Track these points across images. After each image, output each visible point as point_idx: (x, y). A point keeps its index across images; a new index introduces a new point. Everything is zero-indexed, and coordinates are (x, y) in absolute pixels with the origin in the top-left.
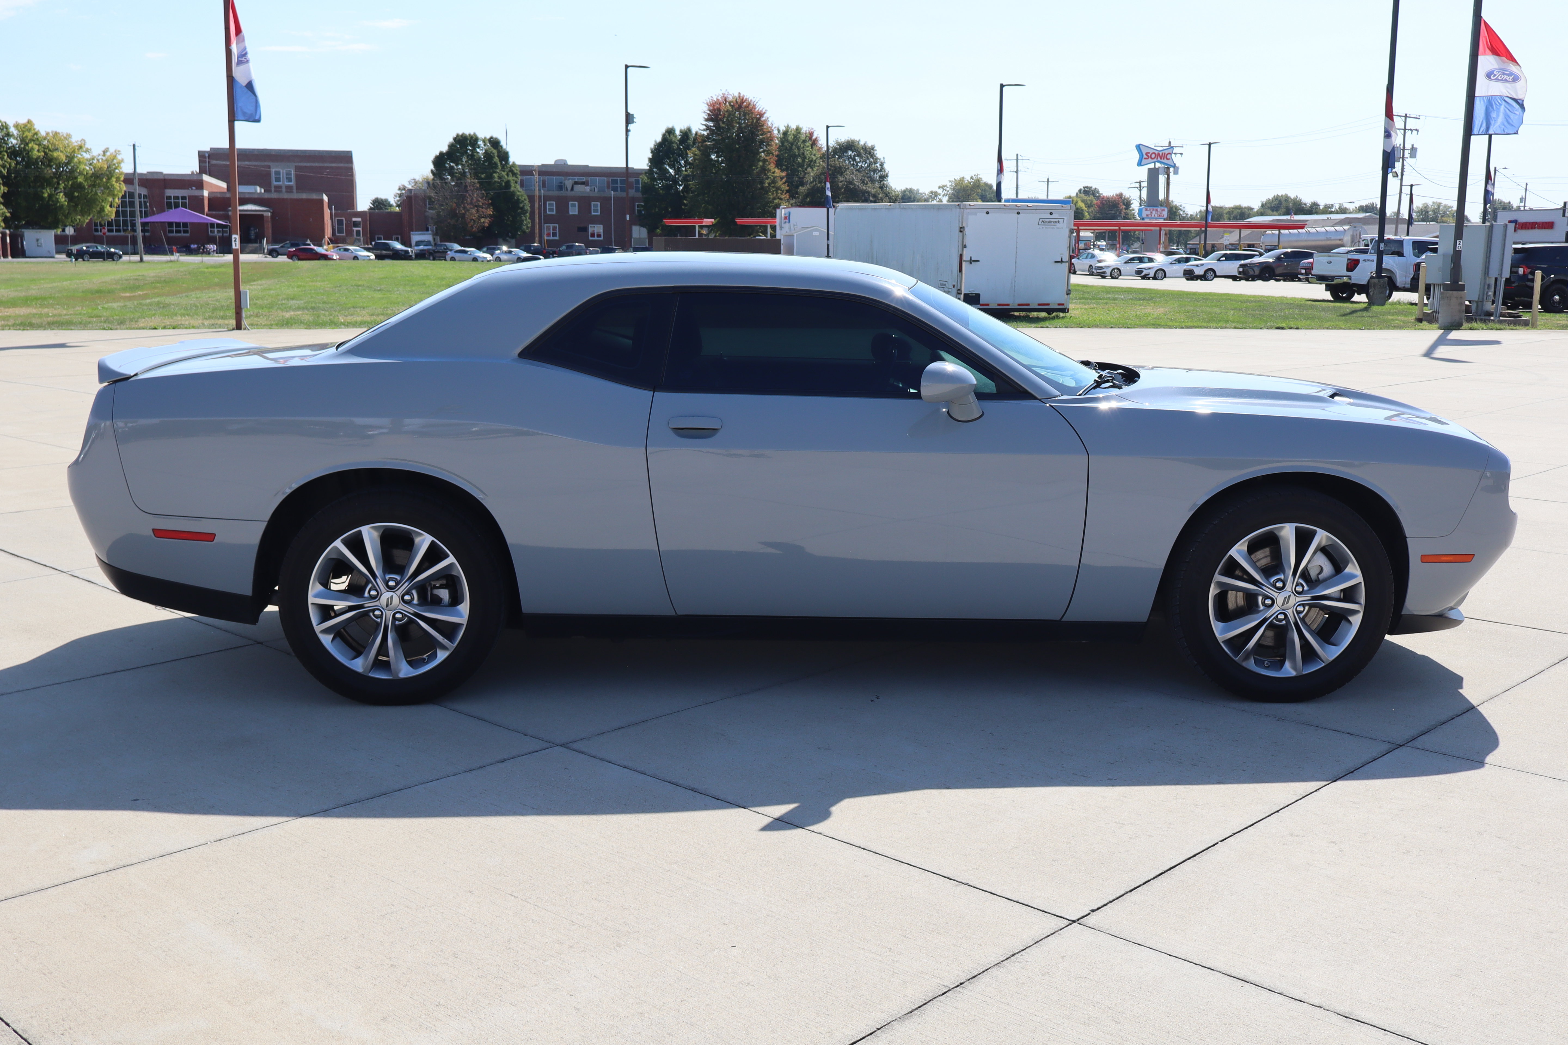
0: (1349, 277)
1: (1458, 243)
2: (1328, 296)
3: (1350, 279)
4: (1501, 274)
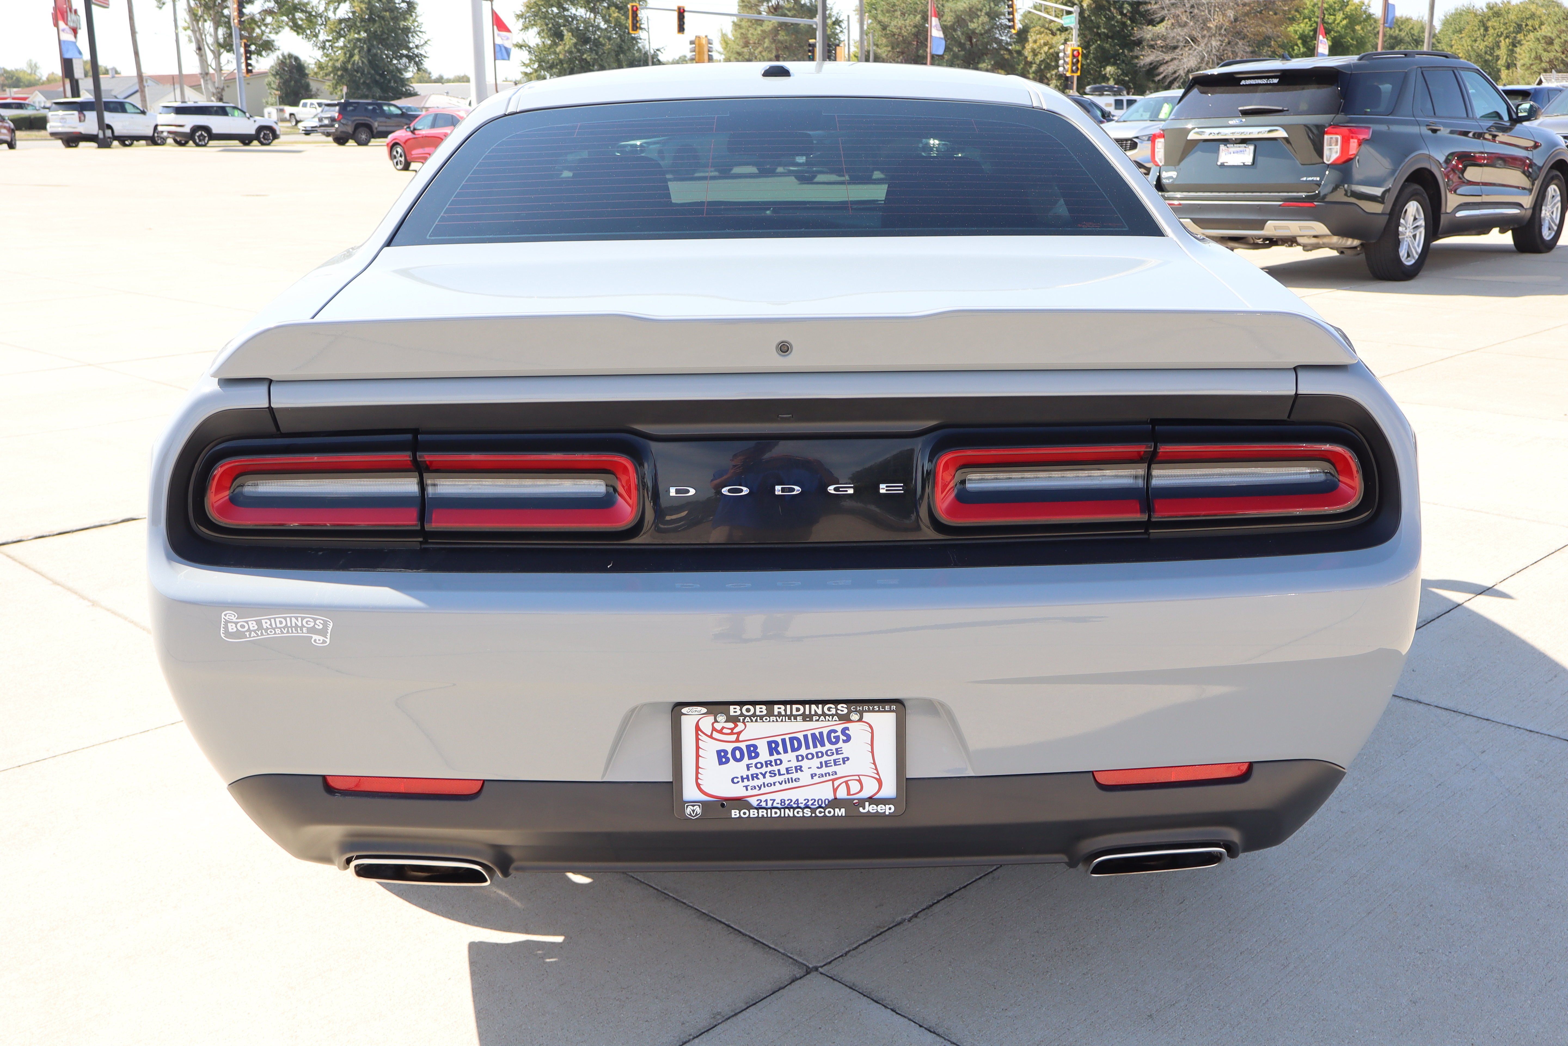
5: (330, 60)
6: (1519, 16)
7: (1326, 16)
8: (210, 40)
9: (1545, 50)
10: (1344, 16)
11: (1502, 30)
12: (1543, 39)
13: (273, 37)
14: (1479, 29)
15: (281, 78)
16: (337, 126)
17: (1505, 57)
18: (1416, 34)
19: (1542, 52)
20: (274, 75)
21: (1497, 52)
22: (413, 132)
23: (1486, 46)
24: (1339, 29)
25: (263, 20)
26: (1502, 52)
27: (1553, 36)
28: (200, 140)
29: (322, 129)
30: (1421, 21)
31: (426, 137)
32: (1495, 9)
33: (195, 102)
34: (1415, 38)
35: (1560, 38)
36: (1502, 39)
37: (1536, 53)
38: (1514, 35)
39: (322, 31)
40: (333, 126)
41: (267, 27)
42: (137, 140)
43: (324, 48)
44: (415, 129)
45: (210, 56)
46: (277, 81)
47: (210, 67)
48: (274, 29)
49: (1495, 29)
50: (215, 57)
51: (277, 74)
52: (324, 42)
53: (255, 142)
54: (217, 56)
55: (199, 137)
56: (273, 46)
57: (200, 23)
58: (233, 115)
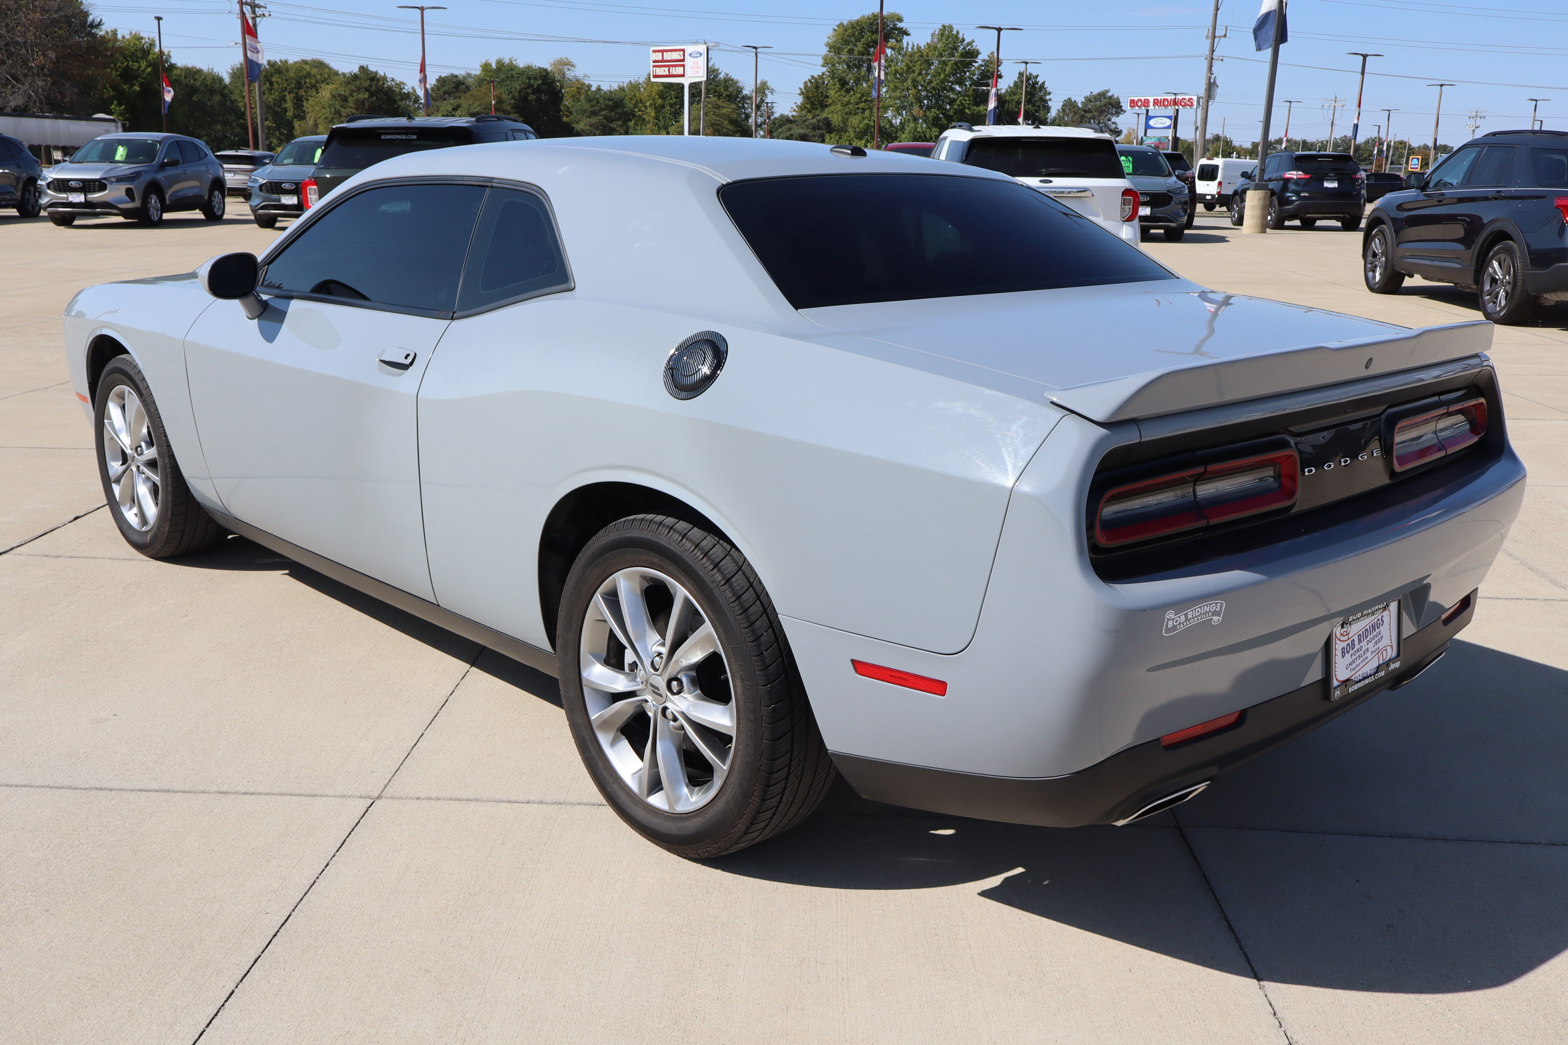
6: (297, 74)
7: (130, 63)
9: (342, 106)
10: (147, 64)
11: (285, 85)
12: (338, 96)
14: (265, 83)
17: (292, 109)
18: (209, 85)
19: (339, 108)
21: (284, 105)
23: (274, 99)
24: (145, 75)
26: (289, 104)
27: (347, 94)
30: (211, 73)
32: (276, 67)
34: (209, 88)
35: (353, 97)
36: (286, 93)
37: (335, 108)
38: (296, 90)
49: (279, 85)
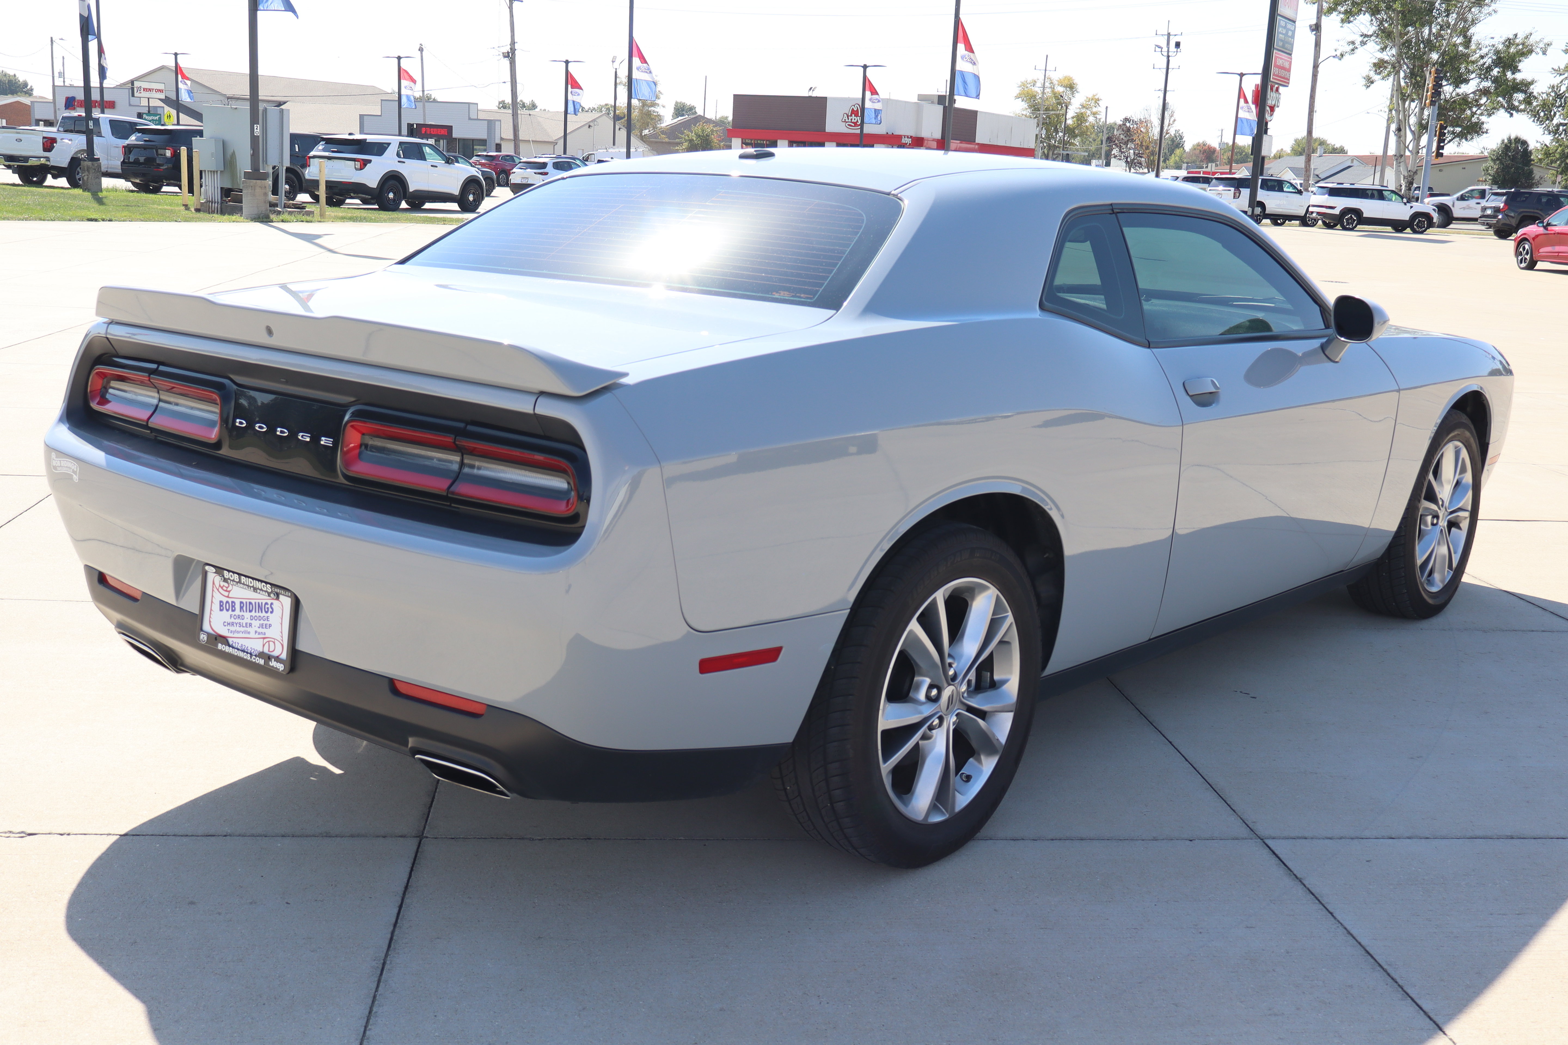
0: (48, 159)
1: (255, 128)
2: (16, 179)
3: (49, 161)
4: (282, 162)
5: (1560, 145)
8: (1413, 120)
13: (1484, 118)
15: (1501, 163)
16: (1500, 217)
20: (1494, 160)
22: (1545, 228)
25: (1477, 101)
28: (1348, 224)
29: (1483, 219)
31: (1558, 233)
33: (1351, 184)
39: (1558, 114)
40: (1495, 217)
41: (1479, 109)
42: (1290, 220)
43: (1556, 132)
44: (1549, 224)
45: (1409, 137)
46: (1496, 167)
47: (1407, 150)
48: (1487, 110)
50: (1414, 138)
51: (1498, 159)
52: (1558, 125)
53: (1408, 230)
54: (1417, 138)
55: (1347, 220)
56: (1480, 128)
57: (1407, 103)
58: (1391, 200)
